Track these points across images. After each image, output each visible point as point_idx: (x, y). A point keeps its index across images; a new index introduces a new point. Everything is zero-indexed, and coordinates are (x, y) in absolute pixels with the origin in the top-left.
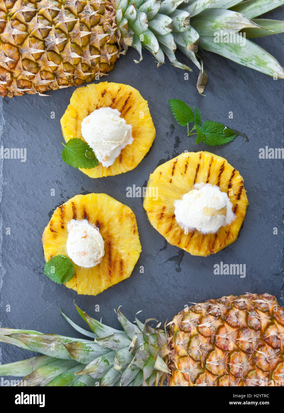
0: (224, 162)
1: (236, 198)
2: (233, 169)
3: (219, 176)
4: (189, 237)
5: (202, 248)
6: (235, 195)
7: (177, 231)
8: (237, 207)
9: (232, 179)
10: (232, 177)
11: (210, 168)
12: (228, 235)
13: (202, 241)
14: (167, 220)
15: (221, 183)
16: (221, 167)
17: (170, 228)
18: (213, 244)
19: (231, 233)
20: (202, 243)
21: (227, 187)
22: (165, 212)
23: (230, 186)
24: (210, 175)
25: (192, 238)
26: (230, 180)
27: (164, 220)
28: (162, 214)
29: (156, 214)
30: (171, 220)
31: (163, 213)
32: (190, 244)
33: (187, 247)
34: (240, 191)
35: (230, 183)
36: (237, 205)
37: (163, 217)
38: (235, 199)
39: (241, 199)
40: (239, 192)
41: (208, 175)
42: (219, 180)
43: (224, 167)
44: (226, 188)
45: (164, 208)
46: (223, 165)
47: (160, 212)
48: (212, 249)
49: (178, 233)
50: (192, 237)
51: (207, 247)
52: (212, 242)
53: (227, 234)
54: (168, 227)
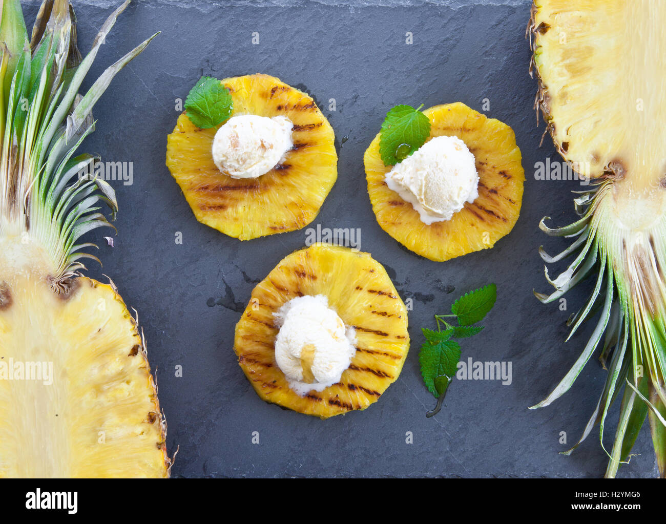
0: (392, 377)
1: (331, 398)
2: (381, 392)
3: (368, 370)
4: (265, 320)
5: (248, 342)
6: (337, 395)
7: (276, 300)
8: (317, 400)
9: (363, 390)
10: (368, 391)
11: (381, 354)
12: (269, 385)
13: (259, 342)
14: (294, 283)
15: (358, 372)
16: (384, 373)
17: (280, 289)
18: (254, 360)
19: (272, 390)
20: (256, 342)
21: (351, 383)
22: (306, 279)
23: (352, 387)
24: (370, 354)
25: (264, 325)
26: (361, 388)
27: (294, 278)
28: (304, 275)
29: (304, 264)
30: (294, 289)
31: (306, 276)
32: (254, 321)
33: (248, 316)
34: (344, 404)
35: (357, 388)
36: (320, 399)
37: (299, 276)
38: (330, 396)
39: (330, 407)
40: (342, 404)
41: (369, 350)
42: (362, 369)
43: (383, 376)
44: (349, 382)
45: (314, 278)
46: (387, 376)
47: (307, 271)
48: (247, 359)
49: (272, 302)
50: (266, 324)
51: (250, 351)
52: (257, 359)
53: (271, 384)
54: (283, 285)
